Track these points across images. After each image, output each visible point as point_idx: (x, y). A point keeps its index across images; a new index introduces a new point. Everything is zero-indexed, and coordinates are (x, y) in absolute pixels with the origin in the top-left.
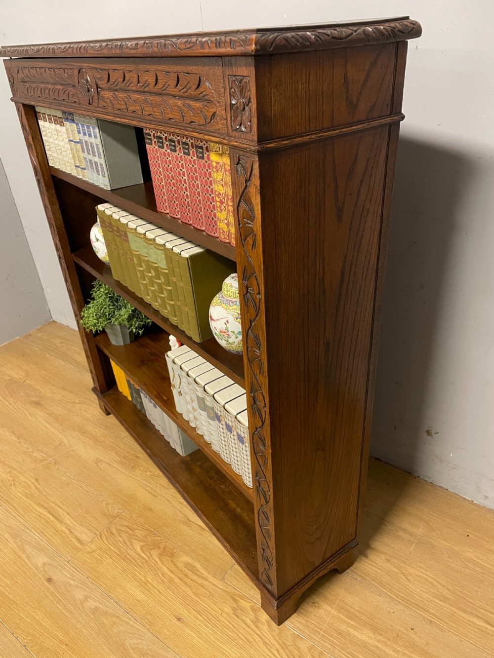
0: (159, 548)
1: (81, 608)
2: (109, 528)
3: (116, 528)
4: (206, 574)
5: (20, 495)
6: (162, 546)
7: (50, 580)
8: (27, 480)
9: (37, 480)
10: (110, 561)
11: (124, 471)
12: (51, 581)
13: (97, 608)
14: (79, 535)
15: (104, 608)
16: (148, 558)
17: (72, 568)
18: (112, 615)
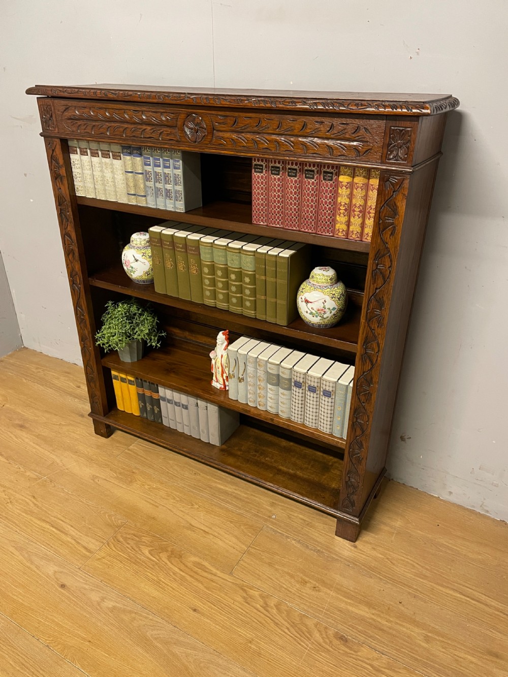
0: (167, 551)
1: (98, 607)
2: (115, 537)
3: (122, 536)
4: (214, 570)
5: (18, 511)
6: (169, 549)
7: (63, 586)
8: (24, 498)
9: (34, 497)
10: (121, 565)
11: (121, 485)
12: (64, 587)
13: (114, 607)
14: (86, 545)
15: (122, 606)
16: (158, 560)
17: (84, 574)
18: (131, 612)
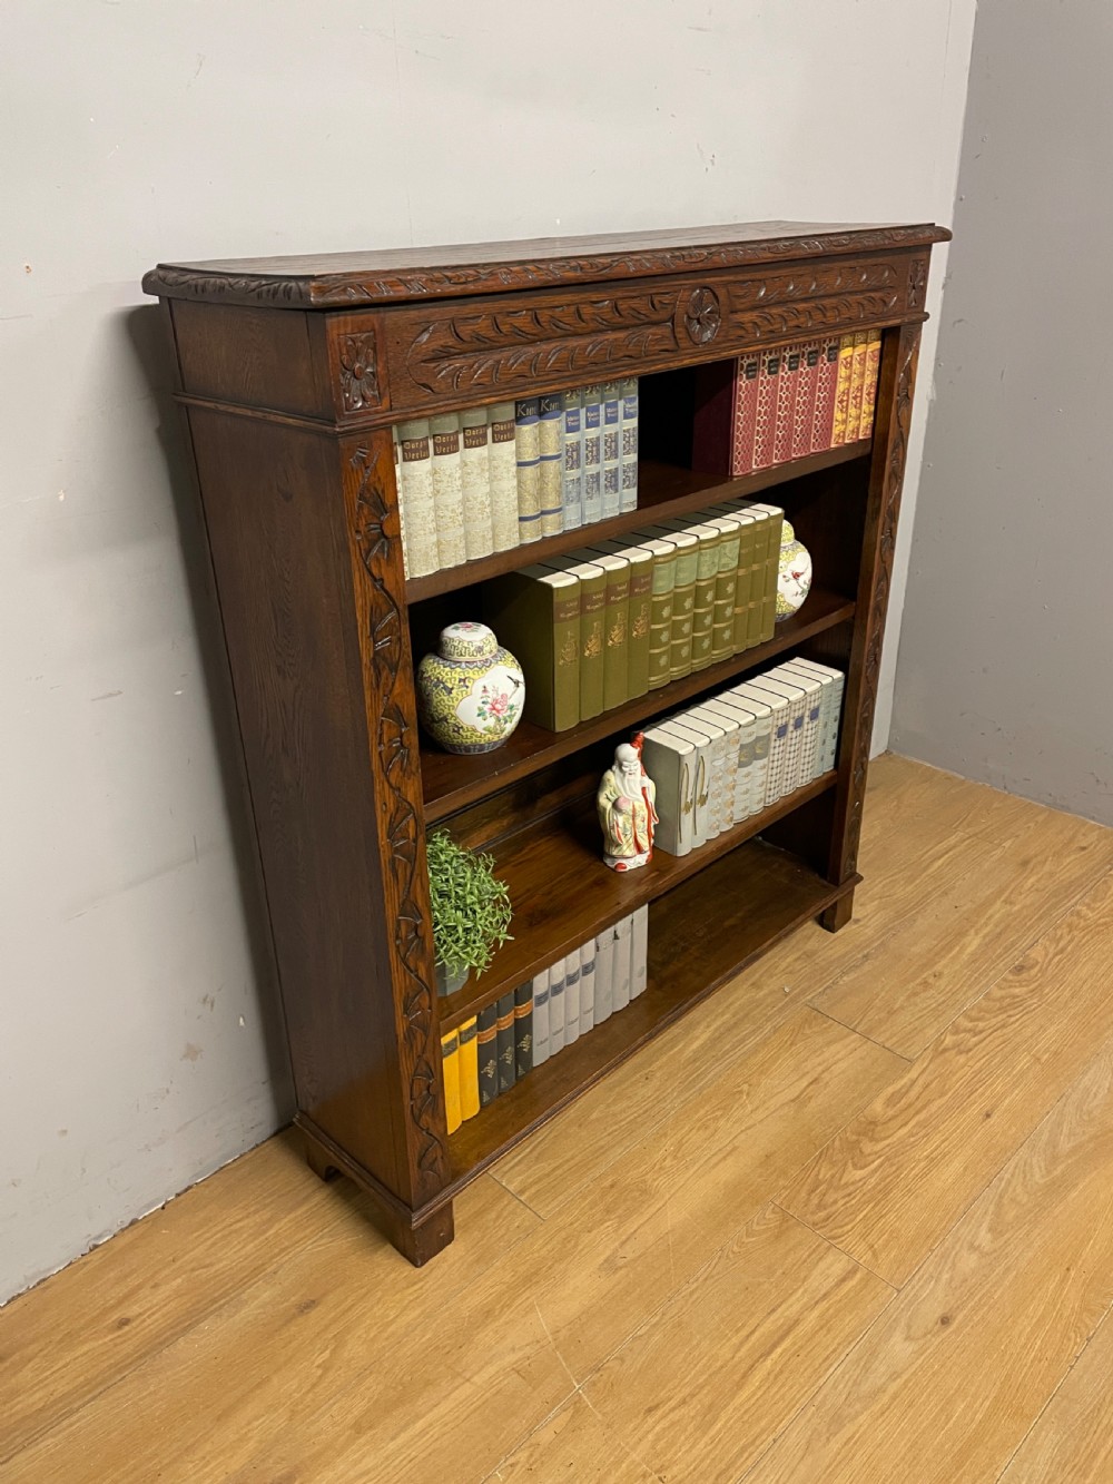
0: (858, 1142)
1: (995, 1255)
2: (815, 1224)
3: (813, 1213)
6: (854, 1137)
7: (945, 1321)
10: (892, 1216)
12: (946, 1318)
13: (990, 1230)
14: (831, 1281)
15: (988, 1218)
16: (879, 1157)
17: (914, 1282)
18: (999, 1205)
